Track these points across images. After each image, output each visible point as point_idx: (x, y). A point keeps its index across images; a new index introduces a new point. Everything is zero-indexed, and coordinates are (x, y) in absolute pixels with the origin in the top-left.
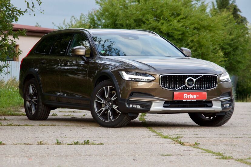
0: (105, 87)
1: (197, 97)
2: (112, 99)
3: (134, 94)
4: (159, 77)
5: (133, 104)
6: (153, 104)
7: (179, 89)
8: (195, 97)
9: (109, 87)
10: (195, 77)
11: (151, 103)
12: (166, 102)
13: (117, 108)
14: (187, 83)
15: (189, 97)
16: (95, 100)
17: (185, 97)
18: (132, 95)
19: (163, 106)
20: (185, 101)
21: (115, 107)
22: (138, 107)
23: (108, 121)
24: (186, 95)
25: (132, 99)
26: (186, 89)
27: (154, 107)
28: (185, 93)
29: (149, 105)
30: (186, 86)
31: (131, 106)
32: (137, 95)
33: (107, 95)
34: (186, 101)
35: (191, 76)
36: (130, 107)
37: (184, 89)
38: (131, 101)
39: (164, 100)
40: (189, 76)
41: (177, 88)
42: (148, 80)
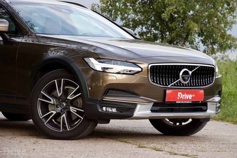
0: (56, 81)
1: (192, 97)
2: (69, 98)
3: (110, 91)
4: (148, 68)
5: (106, 107)
6: (138, 106)
7: (172, 86)
8: (190, 97)
9: (63, 79)
10: (190, 68)
11: (135, 105)
12: (155, 104)
13: (76, 111)
14: (182, 76)
15: (184, 97)
16: (39, 99)
17: (179, 97)
18: (107, 93)
19: (151, 111)
20: (178, 102)
21: (73, 110)
22: (114, 110)
23: (61, 131)
24: (180, 95)
25: (107, 99)
26: (180, 86)
27: (139, 111)
28: (180, 92)
29: (132, 108)
30: (180, 81)
31: (104, 108)
32: (113, 93)
33: (60, 92)
34: (180, 102)
35: (186, 67)
36: (103, 111)
37: (178, 86)
38: (104, 102)
39: (152, 102)
40: (184, 67)
41: (169, 84)
42: (130, 71)
